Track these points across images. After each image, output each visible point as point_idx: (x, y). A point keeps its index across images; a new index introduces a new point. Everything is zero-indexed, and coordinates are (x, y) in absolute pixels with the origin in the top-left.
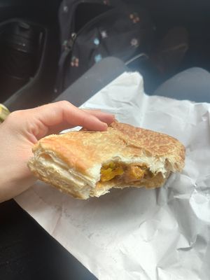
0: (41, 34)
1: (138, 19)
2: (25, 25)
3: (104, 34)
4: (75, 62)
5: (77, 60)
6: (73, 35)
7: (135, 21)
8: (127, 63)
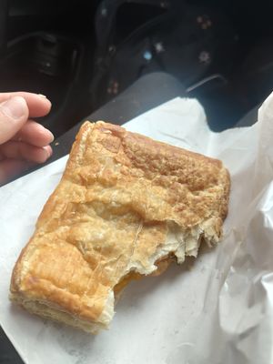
0: (75, 53)
1: (209, 23)
2: (51, 38)
3: (159, 47)
4: (113, 88)
5: (116, 85)
6: (111, 49)
7: (204, 27)
8: (189, 89)
